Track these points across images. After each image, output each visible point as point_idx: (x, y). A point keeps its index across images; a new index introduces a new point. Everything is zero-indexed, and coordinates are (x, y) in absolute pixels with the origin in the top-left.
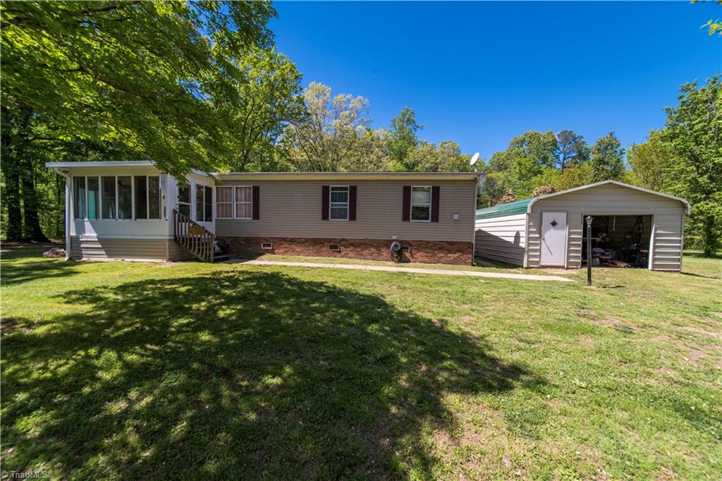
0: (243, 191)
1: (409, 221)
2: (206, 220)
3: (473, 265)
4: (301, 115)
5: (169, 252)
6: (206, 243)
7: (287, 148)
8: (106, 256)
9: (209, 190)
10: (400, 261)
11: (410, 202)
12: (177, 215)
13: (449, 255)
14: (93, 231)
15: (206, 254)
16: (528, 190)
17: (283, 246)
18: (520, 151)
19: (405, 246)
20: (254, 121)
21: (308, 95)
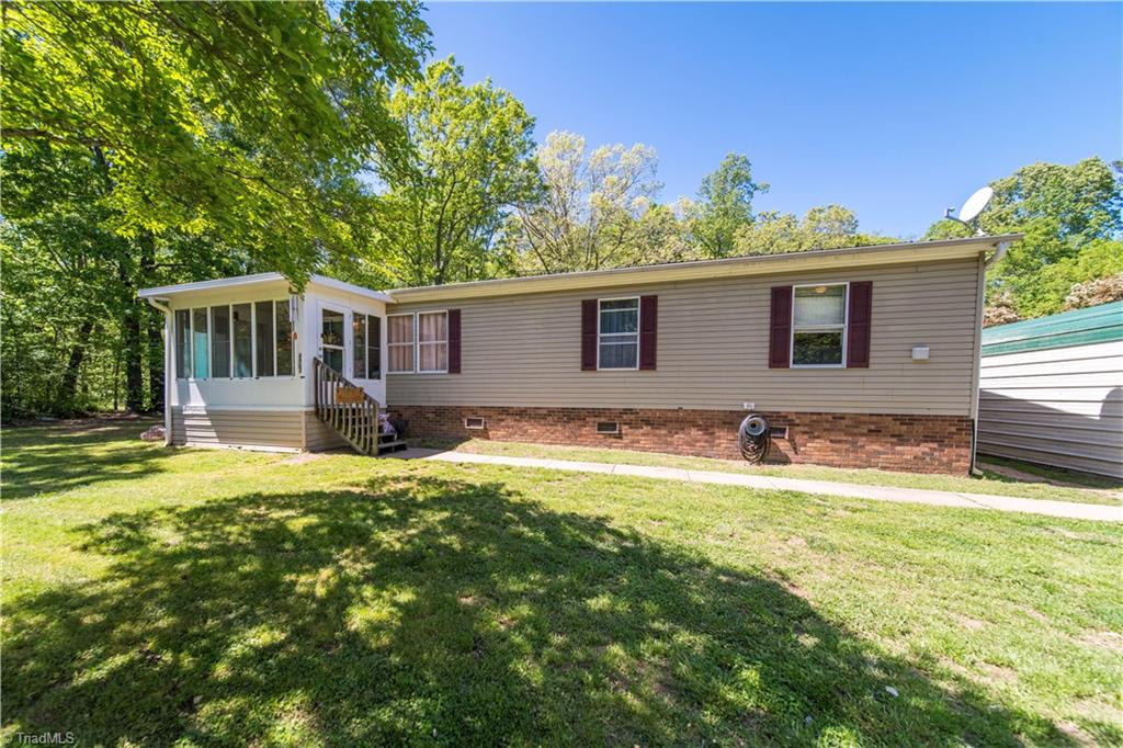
0: (432, 319)
1: (788, 367)
2: (370, 377)
3: (971, 474)
4: (533, 191)
5: (307, 435)
6: (366, 419)
7: (509, 252)
8: (217, 440)
9: (375, 322)
10: (762, 460)
11: (788, 324)
12: (319, 368)
13: (898, 448)
14: (201, 398)
15: (366, 439)
16: (1034, 294)
17: (503, 424)
18: (1006, 210)
19: (774, 425)
20: (455, 212)
21: (545, 156)
